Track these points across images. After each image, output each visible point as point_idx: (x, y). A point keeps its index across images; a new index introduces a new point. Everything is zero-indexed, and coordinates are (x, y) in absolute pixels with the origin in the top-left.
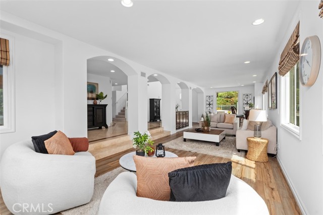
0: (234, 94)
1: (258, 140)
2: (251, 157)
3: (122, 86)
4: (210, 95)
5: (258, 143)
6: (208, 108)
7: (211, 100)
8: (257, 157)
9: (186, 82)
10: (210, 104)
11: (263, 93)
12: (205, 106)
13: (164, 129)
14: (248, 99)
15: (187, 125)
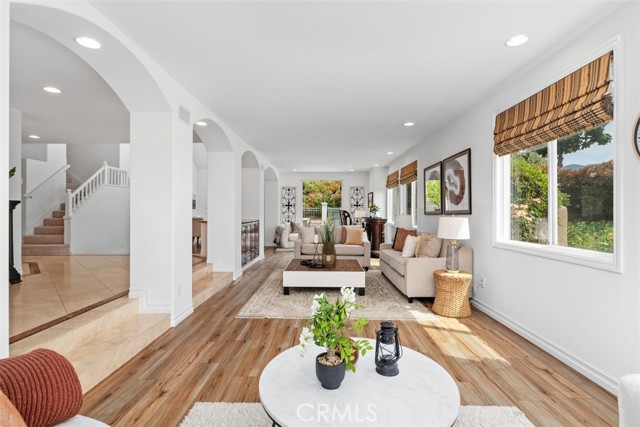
0: (312, 185)
1: (455, 274)
2: (446, 310)
3: (49, 145)
4: (290, 185)
5: (460, 282)
6: (286, 214)
7: (291, 197)
8: (458, 310)
9: (255, 152)
10: (289, 205)
11: (388, 186)
12: (280, 209)
13: (215, 269)
14: (359, 197)
15: (257, 254)
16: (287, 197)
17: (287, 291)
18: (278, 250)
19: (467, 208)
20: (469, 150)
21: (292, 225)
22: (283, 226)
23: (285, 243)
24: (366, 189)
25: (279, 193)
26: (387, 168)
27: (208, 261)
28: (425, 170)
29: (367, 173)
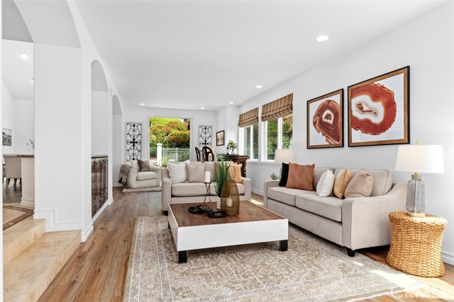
4: (136, 121)
6: (131, 152)
7: (137, 133)
10: (134, 142)
11: (240, 125)
12: (123, 146)
13: (49, 228)
14: (208, 135)
15: (105, 199)
16: (131, 133)
17: (183, 257)
18: (124, 190)
19: (402, 136)
20: (408, 67)
21: (140, 163)
22: (129, 164)
23: (133, 183)
24: (214, 128)
25: (123, 129)
26: (239, 107)
27: (36, 216)
28: (309, 102)
29: (215, 112)
